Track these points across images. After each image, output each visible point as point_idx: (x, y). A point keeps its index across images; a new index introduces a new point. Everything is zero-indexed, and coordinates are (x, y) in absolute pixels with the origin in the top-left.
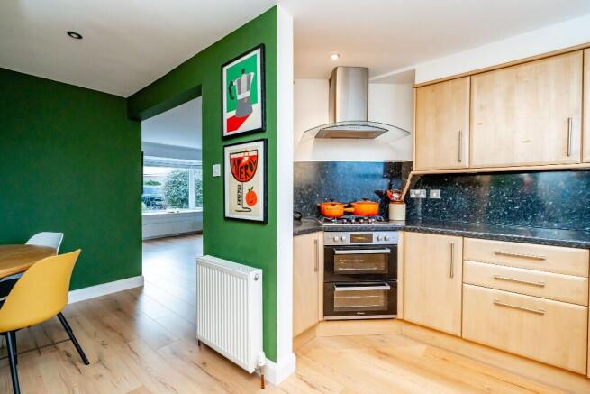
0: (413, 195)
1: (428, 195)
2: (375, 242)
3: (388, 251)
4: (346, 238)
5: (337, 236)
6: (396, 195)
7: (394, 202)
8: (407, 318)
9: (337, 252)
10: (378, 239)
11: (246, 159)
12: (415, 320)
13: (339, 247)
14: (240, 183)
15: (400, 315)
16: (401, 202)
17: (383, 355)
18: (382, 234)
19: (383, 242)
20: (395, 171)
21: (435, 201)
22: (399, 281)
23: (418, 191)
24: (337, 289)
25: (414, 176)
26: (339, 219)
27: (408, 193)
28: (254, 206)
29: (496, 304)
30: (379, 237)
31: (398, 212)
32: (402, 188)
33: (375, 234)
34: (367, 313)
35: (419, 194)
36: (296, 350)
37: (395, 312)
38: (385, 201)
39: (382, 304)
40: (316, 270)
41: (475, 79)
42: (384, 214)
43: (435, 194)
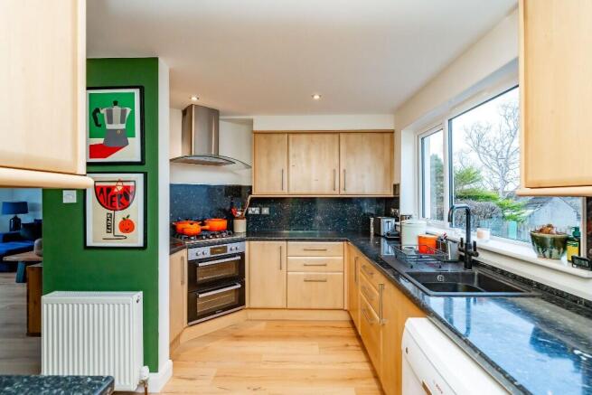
0: (250, 212)
1: (260, 211)
2: (229, 252)
3: (239, 258)
4: (205, 252)
5: (199, 250)
6: (240, 213)
7: (238, 218)
8: (253, 305)
9: (200, 265)
10: (231, 249)
11: (120, 188)
12: (258, 306)
13: (201, 261)
14: (112, 212)
15: (247, 306)
16: (243, 219)
17: (238, 337)
18: (233, 246)
19: (234, 252)
20: (236, 192)
21: (265, 216)
22: (246, 279)
23: (253, 209)
24: (201, 296)
25: (252, 198)
26: (199, 236)
27: (247, 212)
28: (131, 234)
29: (306, 281)
30: (232, 248)
31: (241, 226)
32: (243, 207)
33: (229, 246)
34: (224, 310)
35: (255, 210)
36: (171, 357)
37: (244, 304)
38: (230, 218)
39: (233, 301)
40: (182, 283)
41: (291, 136)
42: (230, 228)
43: (266, 211)
